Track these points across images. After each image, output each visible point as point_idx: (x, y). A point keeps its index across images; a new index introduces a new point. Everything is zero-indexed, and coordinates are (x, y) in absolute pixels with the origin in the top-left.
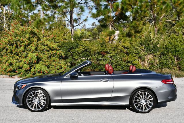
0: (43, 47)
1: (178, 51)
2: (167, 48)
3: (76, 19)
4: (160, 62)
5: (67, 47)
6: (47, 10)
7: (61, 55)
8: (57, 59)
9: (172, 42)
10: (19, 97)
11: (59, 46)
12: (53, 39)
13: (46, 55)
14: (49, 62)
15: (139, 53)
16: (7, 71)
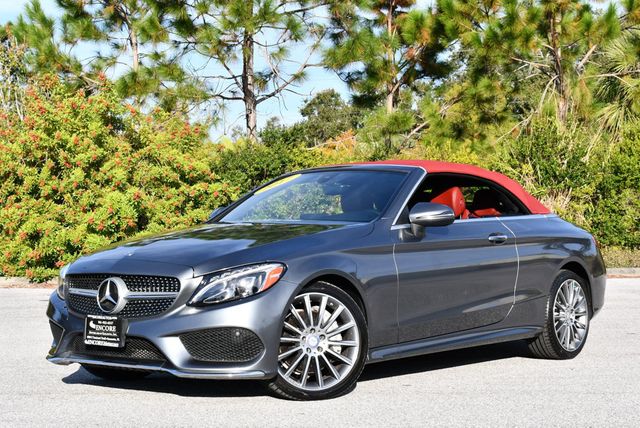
0: (156, 171)
2: (617, 171)
3: (260, 73)
4: (594, 223)
5: (244, 170)
7: (225, 198)
9: (633, 148)
11: (214, 169)
12: (190, 141)
13: (171, 202)
16: (21, 264)
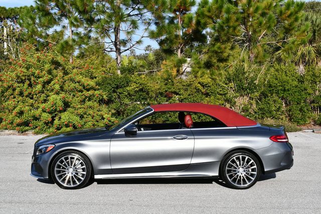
0: (73, 85)
1: (288, 91)
2: (270, 86)
3: (123, 40)
4: (259, 108)
5: (111, 85)
6: (78, 26)
7: (101, 98)
8: (96, 104)
9: (278, 76)
10: (42, 166)
11: (98, 84)
12: (89, 71)
13: (78, 98)
14: (82, 109)
15: (225, 94)
16: (15, 125)
